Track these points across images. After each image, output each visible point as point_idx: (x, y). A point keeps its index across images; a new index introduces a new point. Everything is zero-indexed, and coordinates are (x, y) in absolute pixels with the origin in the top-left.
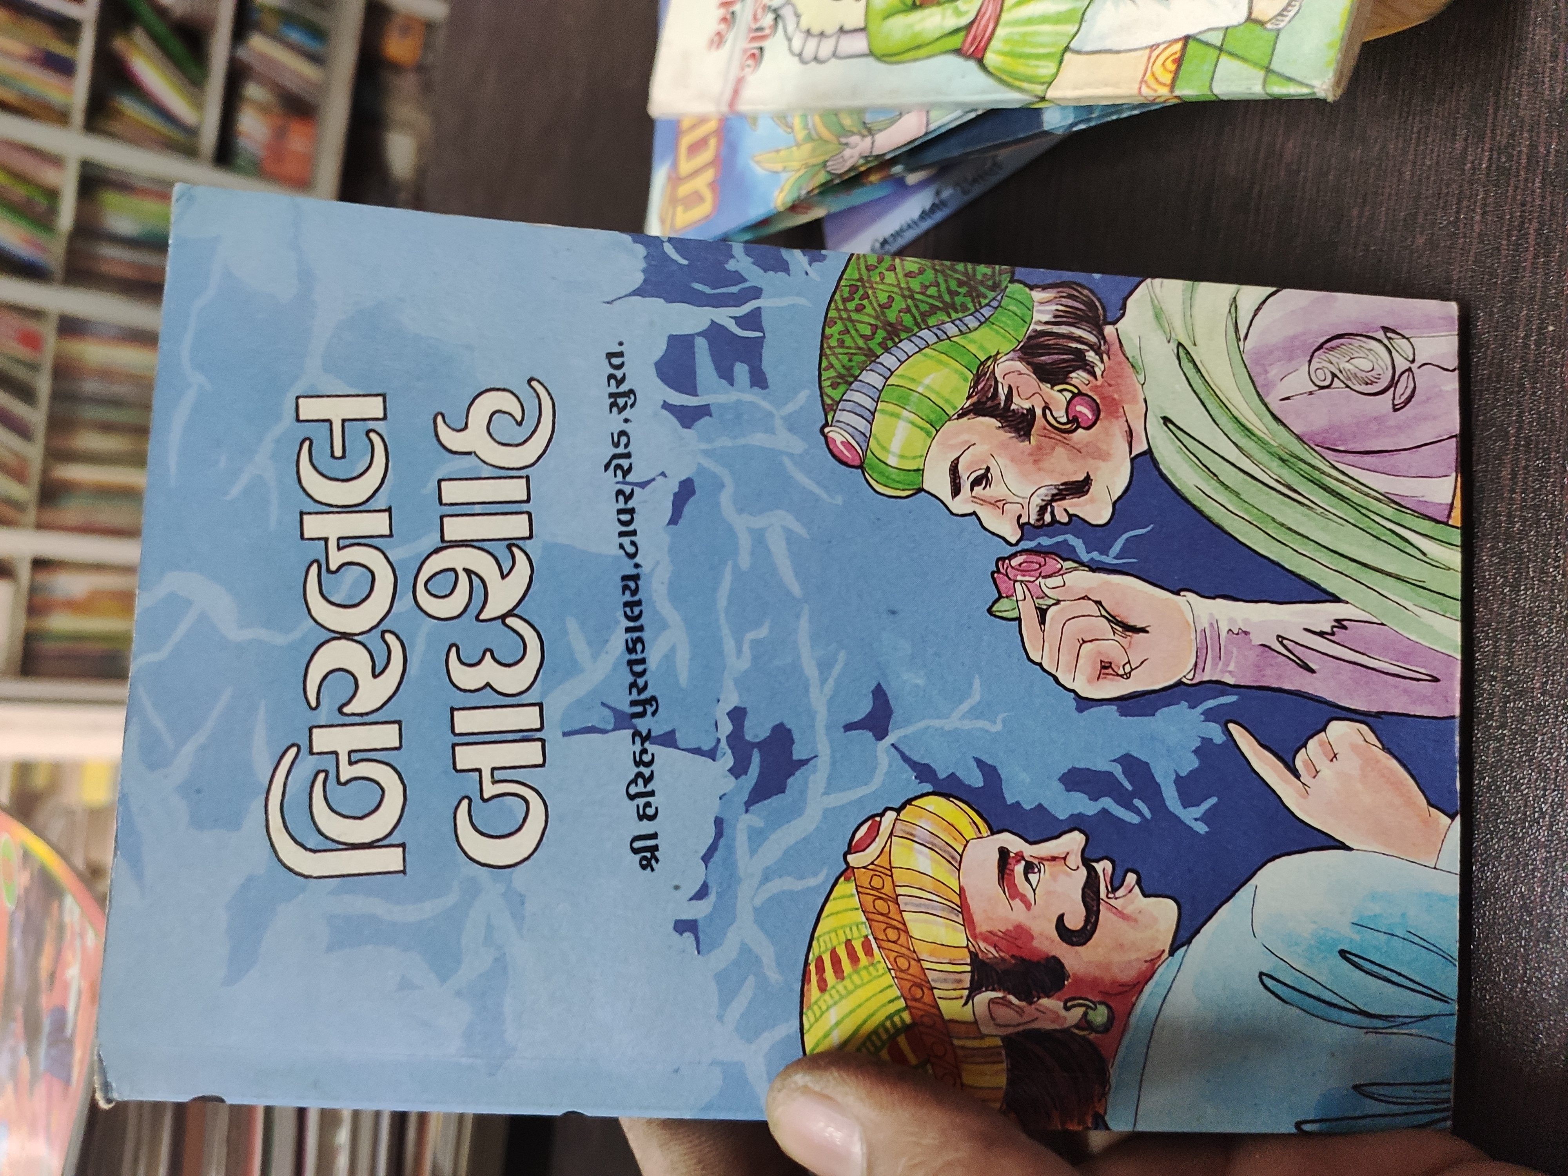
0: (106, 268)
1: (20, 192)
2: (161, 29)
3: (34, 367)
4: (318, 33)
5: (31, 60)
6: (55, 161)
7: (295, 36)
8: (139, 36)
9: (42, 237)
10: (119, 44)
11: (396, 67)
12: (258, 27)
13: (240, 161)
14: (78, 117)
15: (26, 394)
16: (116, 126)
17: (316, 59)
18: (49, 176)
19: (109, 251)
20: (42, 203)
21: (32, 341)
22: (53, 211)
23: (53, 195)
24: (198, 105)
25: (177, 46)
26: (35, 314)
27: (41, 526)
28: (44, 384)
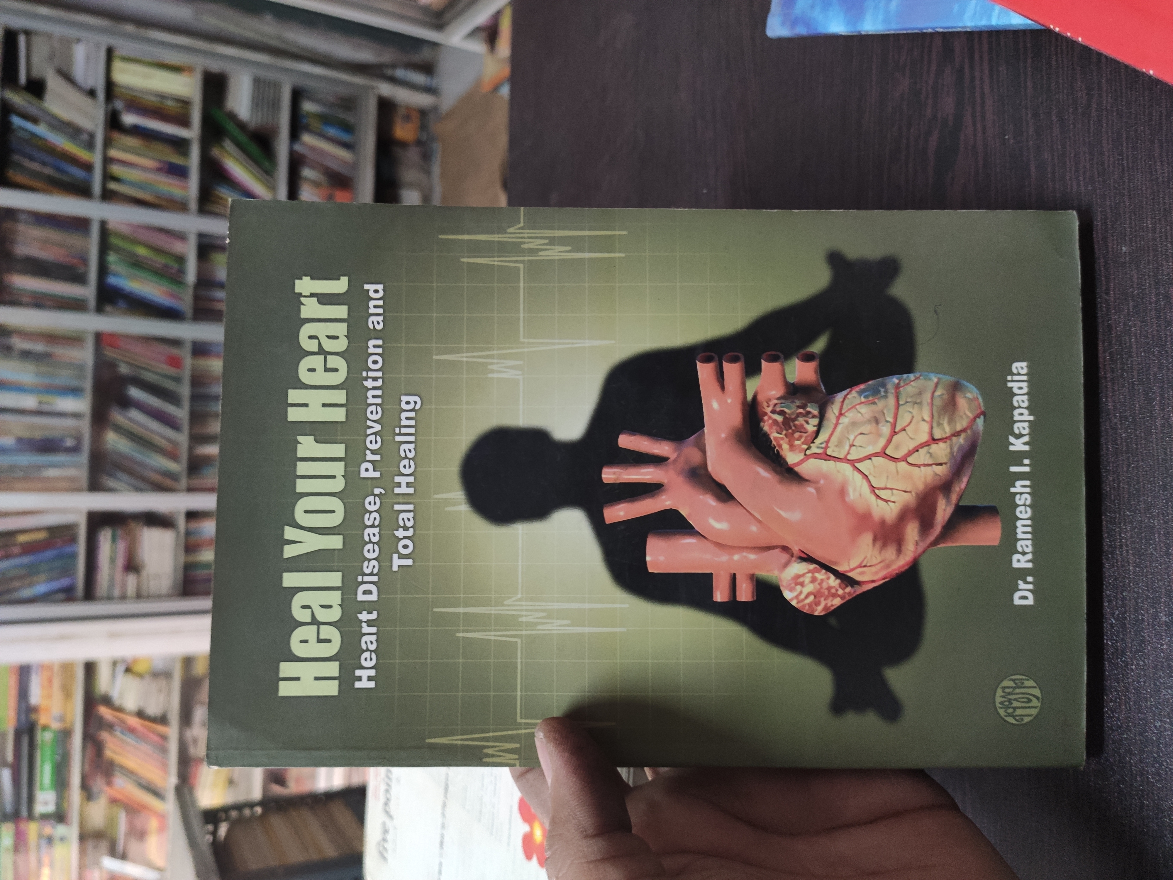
0: (217, 306)
1: (160, 260)
2: (243, 138)
3: (177, 380)
4: (348, 128)
5: (159, 170)
6: (181, 236)
7: (332, 132)
8: (228, 145)
9: (177, 289)
10: (215, 152)
11: (403, 144)
12: (308, 129)
14: (193, 205)
15: (173, 398)
16: (219, 209)
17: (347, 146)
18: (178, 247)
19: (219, 294)
20: (175, 265)
21: (175, 362)
22: (182, 271)
23: (181, 260)
24: (272, 188)
25: (254, 149)
26: (176, 343)
27: (190, 490)
28: (185, 391)
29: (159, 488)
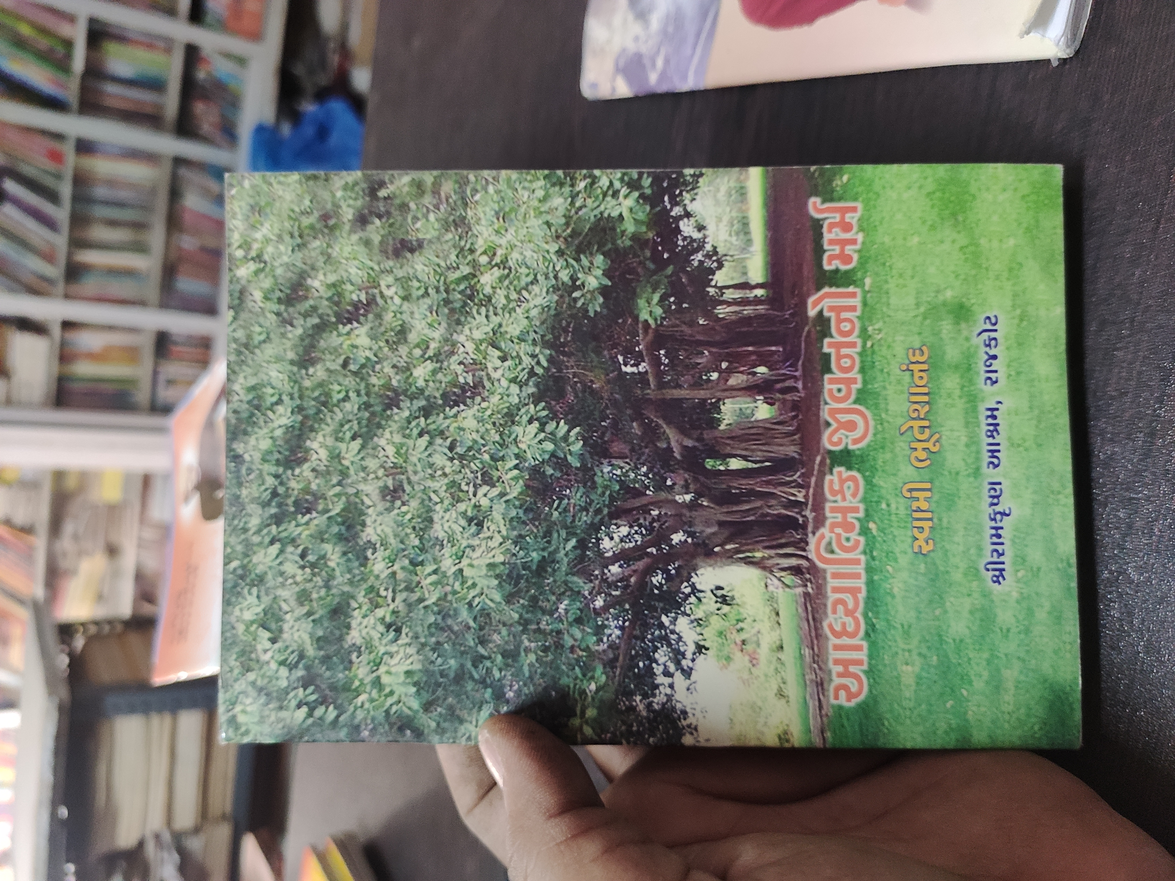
0: (109, 102)
1: (44, 43)
3: (58, 177)
6: (69, 18)
9: (62, 76)
13: (209, 19)
15: (53, 197)
18: (65, 30)
19: (111, 88)
20: (60, 50)
21: (56, 157)
22: (69, 56)
23: (68, 44)
26: (59, 137)
27: (67, 296)
28: (66, 190)
29: (33, 291)
